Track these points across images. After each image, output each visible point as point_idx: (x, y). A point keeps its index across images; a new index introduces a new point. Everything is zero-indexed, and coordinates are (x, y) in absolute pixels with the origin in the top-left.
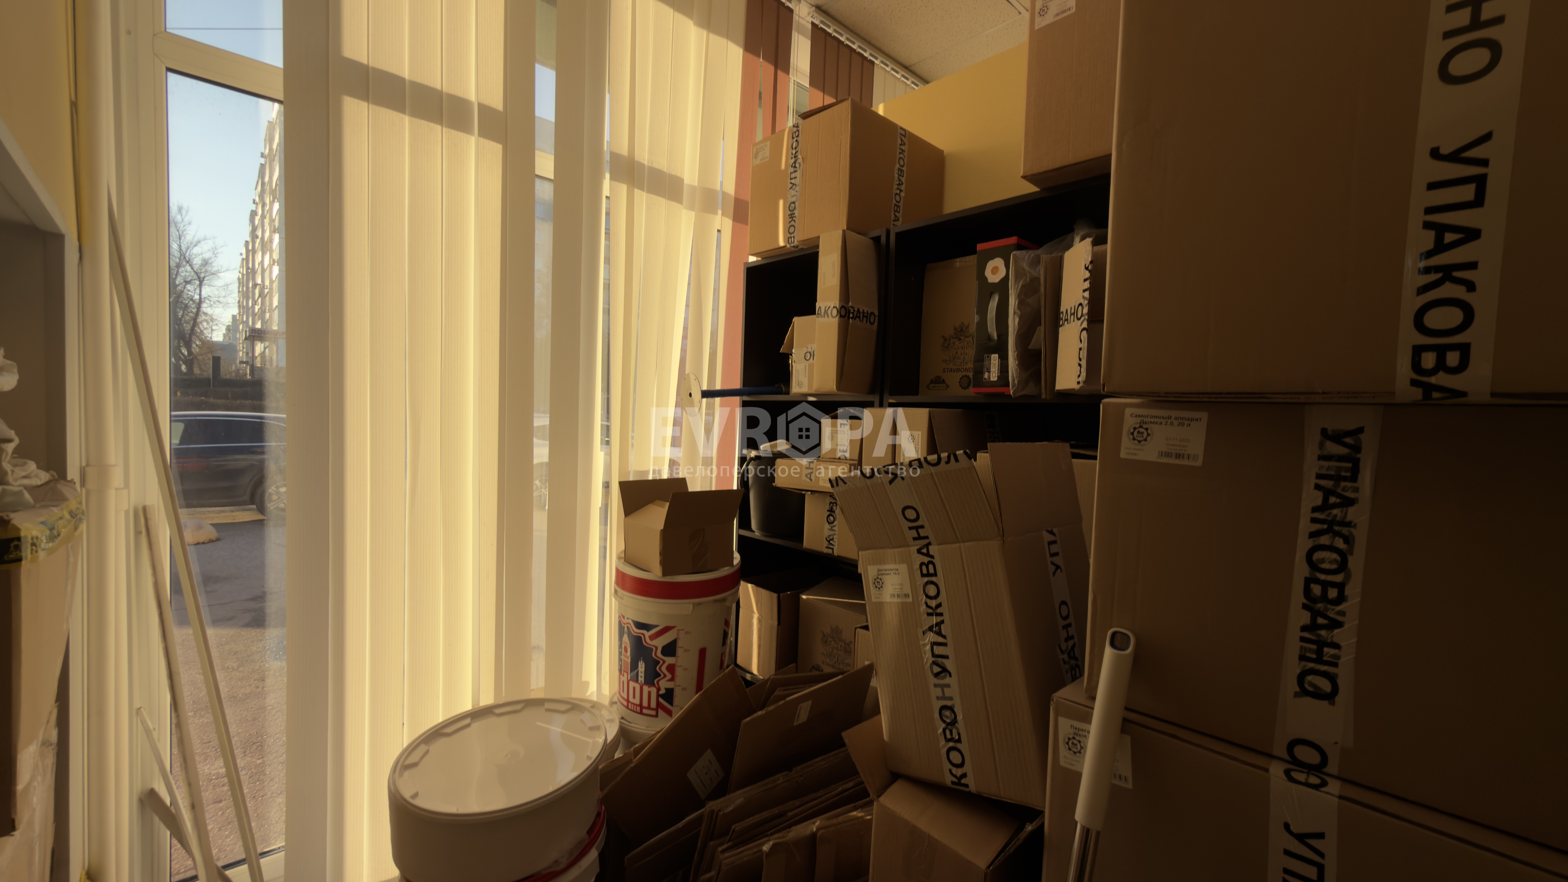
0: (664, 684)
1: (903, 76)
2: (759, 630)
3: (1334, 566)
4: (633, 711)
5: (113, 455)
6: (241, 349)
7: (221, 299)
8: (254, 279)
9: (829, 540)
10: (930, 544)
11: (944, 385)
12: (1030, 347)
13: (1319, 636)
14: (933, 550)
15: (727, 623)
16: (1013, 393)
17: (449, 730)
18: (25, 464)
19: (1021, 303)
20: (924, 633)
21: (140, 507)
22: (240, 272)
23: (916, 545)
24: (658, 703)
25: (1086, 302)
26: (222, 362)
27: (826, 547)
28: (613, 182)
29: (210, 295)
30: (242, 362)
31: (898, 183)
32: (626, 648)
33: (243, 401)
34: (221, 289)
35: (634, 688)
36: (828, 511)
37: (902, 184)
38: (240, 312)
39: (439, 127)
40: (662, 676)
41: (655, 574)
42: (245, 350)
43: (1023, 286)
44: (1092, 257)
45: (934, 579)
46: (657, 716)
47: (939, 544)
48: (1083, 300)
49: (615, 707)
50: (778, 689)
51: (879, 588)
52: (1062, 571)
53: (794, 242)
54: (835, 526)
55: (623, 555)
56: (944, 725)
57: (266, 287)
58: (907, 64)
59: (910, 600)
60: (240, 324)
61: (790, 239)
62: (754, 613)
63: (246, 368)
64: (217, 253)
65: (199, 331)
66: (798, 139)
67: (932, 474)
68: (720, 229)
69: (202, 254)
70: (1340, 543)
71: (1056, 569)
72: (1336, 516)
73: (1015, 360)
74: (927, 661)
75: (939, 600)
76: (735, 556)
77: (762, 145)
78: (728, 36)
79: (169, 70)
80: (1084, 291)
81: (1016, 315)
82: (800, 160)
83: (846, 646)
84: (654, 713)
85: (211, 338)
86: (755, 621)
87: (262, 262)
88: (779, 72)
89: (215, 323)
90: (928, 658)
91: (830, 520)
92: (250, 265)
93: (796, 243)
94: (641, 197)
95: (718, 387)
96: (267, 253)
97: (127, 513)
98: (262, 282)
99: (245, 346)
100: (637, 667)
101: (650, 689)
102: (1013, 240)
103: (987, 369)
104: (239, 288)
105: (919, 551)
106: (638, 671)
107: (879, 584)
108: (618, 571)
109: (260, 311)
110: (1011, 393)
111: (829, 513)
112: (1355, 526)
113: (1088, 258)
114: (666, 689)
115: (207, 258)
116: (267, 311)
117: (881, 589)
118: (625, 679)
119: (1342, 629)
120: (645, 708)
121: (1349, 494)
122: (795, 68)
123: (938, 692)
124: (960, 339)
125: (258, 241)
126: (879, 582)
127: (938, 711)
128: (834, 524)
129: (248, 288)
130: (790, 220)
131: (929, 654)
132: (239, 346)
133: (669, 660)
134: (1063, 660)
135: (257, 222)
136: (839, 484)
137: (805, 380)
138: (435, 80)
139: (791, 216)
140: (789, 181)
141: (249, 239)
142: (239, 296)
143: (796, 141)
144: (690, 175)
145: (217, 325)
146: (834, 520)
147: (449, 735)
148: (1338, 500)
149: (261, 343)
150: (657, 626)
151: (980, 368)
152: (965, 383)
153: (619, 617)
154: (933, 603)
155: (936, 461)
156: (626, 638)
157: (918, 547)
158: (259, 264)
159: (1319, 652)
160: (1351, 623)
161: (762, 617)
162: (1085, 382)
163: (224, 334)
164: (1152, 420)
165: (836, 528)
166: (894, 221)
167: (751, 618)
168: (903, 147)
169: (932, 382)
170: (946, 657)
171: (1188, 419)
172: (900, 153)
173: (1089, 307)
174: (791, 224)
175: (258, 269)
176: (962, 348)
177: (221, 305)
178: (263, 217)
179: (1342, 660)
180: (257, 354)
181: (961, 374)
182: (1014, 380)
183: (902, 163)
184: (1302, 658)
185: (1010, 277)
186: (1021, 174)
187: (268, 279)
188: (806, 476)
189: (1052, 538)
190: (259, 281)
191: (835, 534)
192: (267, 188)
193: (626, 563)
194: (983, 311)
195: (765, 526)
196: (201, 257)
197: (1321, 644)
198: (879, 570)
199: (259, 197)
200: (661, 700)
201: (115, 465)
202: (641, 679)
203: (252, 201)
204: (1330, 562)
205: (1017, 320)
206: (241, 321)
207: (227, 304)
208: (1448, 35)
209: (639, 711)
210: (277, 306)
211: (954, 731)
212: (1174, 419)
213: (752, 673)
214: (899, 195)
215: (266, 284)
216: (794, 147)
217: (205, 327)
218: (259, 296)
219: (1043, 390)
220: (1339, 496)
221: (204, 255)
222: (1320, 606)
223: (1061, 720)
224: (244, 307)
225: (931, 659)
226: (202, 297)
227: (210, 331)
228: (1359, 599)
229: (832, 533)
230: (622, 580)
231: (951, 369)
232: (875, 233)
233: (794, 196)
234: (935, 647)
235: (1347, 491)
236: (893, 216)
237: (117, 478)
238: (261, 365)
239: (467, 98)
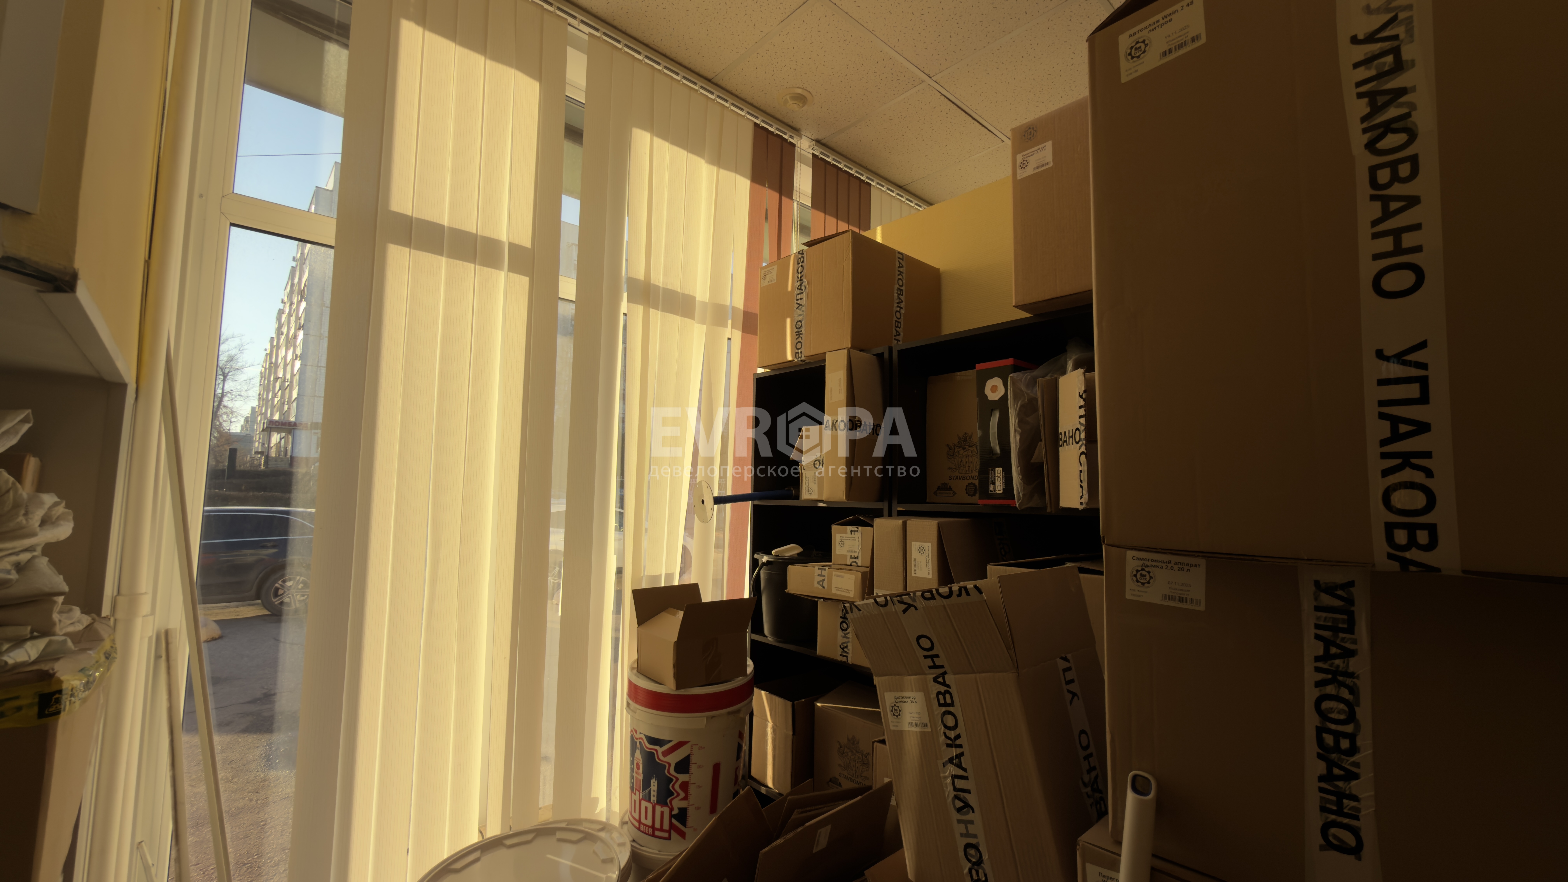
0: (677, 804)
1: (898, 194)
2: (774, 740)
3: (1342, 717)
4: (645, 833)
5: (144, 584)
6: (258, 439)
7: (243, 393)
8: (276, 373)
9: (843, 648)
10: (945, 673)
11: (951, 492)
12: (1032, 461)
13: (1337, 786)
14: (949, 679)
15: (741, 735)
16: (1019, 505)
17: (458, 865)
18: (70, 610)
19: (1021, 422)
20: (944, 765)
21: (163, 631)
22: (263, 367)
23: (932, 674)
24: (671, 823)
25: (1083, 428)
26: (238, 454)
27: (841, 655)
28: (630, 304)
29: (232, 389)
30: (257, 453)
31: (898, 301)
32: (638, 764)
33: (255, 493)
34: (244, 383)
35: (646, 808)
36: (841, 617)
37: (902, 302)
38: (259, 404)
39: (473, 265)
40: (676, 794)
41: (669, 687)
42: (261, 441)
43: (1022, 406)
44: (1085, 387)
45: (951, 709)
46: (669, 838)
47: (955, 674)
48: (1080, 425)
49: (626, 827)
50: (796, 811)
51: (897, 716)
52: (1078, 699)
53: (801, 357)
54: (848, 633)
55: (636, 666)
56: (969, 865)
57: (287, 380)
58: (902, 184)
59: (929, 730)
60: (258, 416)
61: (797, 354)
62: (768, 722)
63: (260, 458)
64: (243, 350)
65: (218, 423)
66: (803, 264)
67: (944, 606)
68: (730, 337)
69: (228, 351)
70: (1345, 694)
71: (1073, 698)
72: (1338, 666)
73: (1019, 474)
74: (948, 795)
75: (957, 731)
76: (748, 663)
77: (769, 269)
78: (737, 171)
79: (232, 224)
80: (1081, 417)
81: (1016, 433)
82: (805, 283)
83: (864, 757)
84: (666, 835)
85: (229, 430)
86: (769, 731)
87: (285, 357)
88: (784, 198)
89: (234, 415)
90: (949, 792)
91: (843, 627)
92: (274, 360)
93: (803, 358)
94: (656, 315)
95: (729, 493)
96: (290, 348)
97: (150, 638)
98: (283, 375)
99: (261, 436)
100: (650, 786)
101: (662, 809)
102: (1009, 361)
103: (992, 481)
104: (260, 382)
105: (935, 680)
106: (651, 789)
107: (897, 712)
108: (630, 683)
109: (279, 403)
110: (1017, 506)
111: (842, 620)
112: (1358, 677)
113: (1082, 387)
114: (679, 809)
115: (233, 354)
116: (286, 403)
117: (899, 716)
118: (636, 797)
119: (1359, 780)
120: (658, 830)
121: (1348, 645)
122: (798, 190)
123: (961, 828)
124: (964, 449)
125: (283, 337)
126: (897, 710)
127: (963, 849)
128: (847, 632)
129: (269, 381)
130: (798, 336)
131: (950, 788)
132: (256, 437)
133: (683, 778)
134: (1087, 793)
135: (283, 320)
136: (853, 610)
137: (815, 487)
138: (471, 226)
139: (798, 333)
140: (796, 302)
141: (274, 336)
142: (259, 390)
143: (802, 266)
144: (701, 292)
145: (236, 417)
146: (848, 627)
147: (457, 871)
148: (1339, 651)
149: (278, 434)
150: (670, 741)
151: (985, 479)
152: (971, 490)
153: (632, 731)
154: (952, 734)
155: (948, 594)
156: (638, 754)
157: (934, 676)
158: (282, 359)
159: (1339, 804)
160: (1367, 774)
161: (777, 726)
162: (1087, 504)
163: (242, 426)
164: (1154, 564)
165: (850, 636)
166: (895, 336)
167: (766, 727)
168: (901, 269)
169: (939, 488)
170: (968, 791)
171: (1187, 565)
172: (899, 275)
173: (1086, 433)
174: (798, 340)
175: (280, 363)
176: (967, 457)
177: (242, 399)
178: (290, 315)
179: (1363, 813)
180: (272, 445)
181: (966, 482)
182: (1019, 493)
183: (901, 283)
184: (1323, 809)
185: (1009, 397)
186: (1014, 304)
187: (290, 373)
188: (818, 583)
189: (1066, 665)
190: (281, 375)
191: (849, 642)
192: (296, 288)
193: (638, 674)
194: (985, 426)
195: (777, 631)
196: (227, 353)
197: (1341, 796)
198: (896, 698)
199: (288, 297)
200: (674, 821)
201: (146, 593)
202: (654, 799)
203: (281, 301)
204: (1339, 712)
205: (1018, 438)
206: (259, 413)
207: (248, 397)
208: (1376, 257)
209: (651, 833)
210: (296, 398)
211: (980, 871)
212: (1174, 564)
213: (767, 787)
214: (899, 312)
215: (287, 378)
216: (799, 271)
217: (224, 419)
218: (280, 389)
219: (1048, 505)
220: (1338, 646)
221: (230, 352)
222: (1334, 756)
223: (1088, 866)
224: (264, 400)
225: (953, 793)
226: (225, 392)
227: (229, 423)
228: (1371, 751)
229: (846, 640)
230: (634, 692)
231: (957, 476)
232: (879, 350)
233: (800, 315)
234: (956, 780)
235: (1346, 642)
236: (894, 331)
237: (145, 605)
238: (276, 455)
239: (500, 239)
